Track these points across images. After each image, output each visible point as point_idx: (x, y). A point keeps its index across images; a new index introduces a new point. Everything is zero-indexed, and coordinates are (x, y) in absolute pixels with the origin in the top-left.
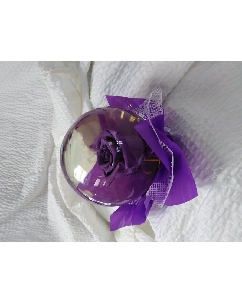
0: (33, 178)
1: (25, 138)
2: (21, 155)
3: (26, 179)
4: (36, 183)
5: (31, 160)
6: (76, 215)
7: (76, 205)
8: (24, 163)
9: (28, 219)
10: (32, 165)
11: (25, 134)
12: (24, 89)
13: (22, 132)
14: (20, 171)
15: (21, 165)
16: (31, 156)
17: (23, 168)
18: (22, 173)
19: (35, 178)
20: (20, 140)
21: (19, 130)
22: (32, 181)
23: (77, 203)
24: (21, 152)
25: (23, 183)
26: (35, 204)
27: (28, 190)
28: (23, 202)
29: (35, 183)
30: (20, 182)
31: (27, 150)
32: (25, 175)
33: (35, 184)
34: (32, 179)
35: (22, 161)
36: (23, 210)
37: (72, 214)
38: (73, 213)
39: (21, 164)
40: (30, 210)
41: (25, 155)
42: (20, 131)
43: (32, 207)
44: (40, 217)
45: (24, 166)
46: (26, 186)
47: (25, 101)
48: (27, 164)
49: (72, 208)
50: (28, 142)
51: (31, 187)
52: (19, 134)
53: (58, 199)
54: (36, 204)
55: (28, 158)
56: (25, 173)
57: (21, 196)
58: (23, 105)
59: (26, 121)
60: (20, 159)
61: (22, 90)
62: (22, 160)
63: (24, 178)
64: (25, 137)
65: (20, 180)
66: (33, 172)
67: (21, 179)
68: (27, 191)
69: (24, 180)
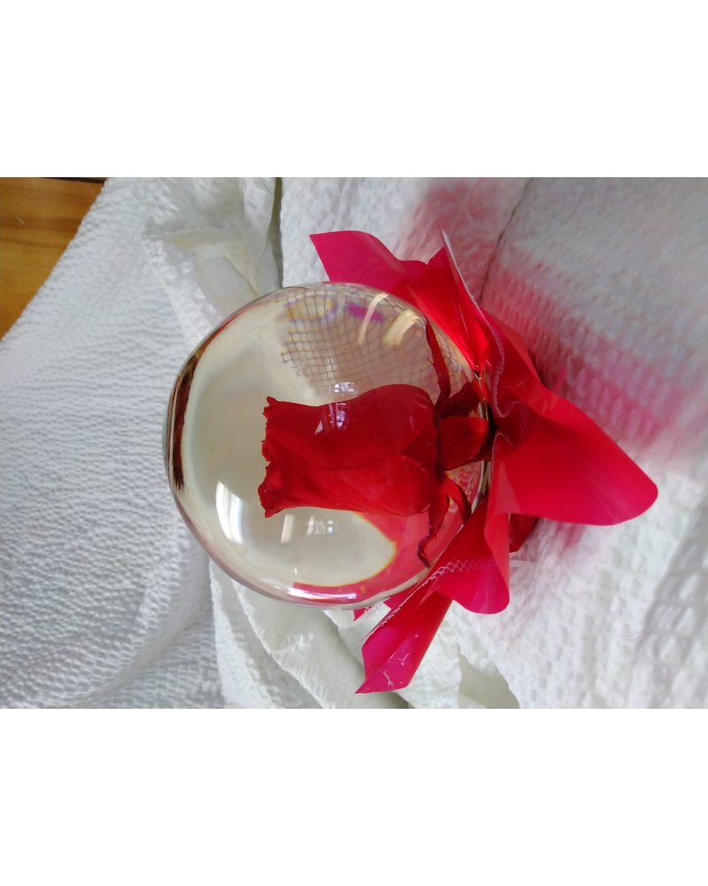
0: (166, 568)
1: (147, 460)
2: (136, 510)
3: (150, 575)
4: (176, 584)
5: (162, 520)
6: (293, 672)
7: (293, 641)
8: (146, 531)
9: (168, 699)
10: (165, 532)
11: (146, 448)
12: (135, 325)
13: (139, 444)
14: (136, 554)
15: (137, 537)
16: (163, 507)
17: (144, 544)
18: (141, 558)
19: (173, 569)
20: (132, 468)
21: (131, 440)
22: (164, 579)
23: (295, 637)
24: (137, 501)
25: (144, 587)
26: (184, 654)
27: (154, 605)
28: (144, 642)
29: (172, 583)
30: (134, 587)
31: (152, 494)
32: (149, 564)
33: (172, 588)
34: (166, 574)
35: (140, 526)
36: (150, 673)
37: (282, 671)
38: (284, 669)
39: (139, 534)
40: (172, 672)
41: (148, 508)
42: (132, 444)
43: (175, 661)
44: (200, 692)
45: (144, 539)
46: (149, 596)
47: (139, 357)
48: (153, 531)
49: (282, 652)
50: (153, 470)
51: (162, 596)
52: (132, 452)
53: (240, 627)
54: (187, 652)
55: (155, 514)
56: (149, 560)
57: (139, 625)
58: (134, 369)
59: (144, 413)
60: (134, 522)
61: (129, 329)
62: (141, 523)
63: (144, 574)
64: (147, 457)
65: (136, 580)
66: (168, 553)
67: (138, 576)
68: (154, 609)
69: (145, 578)
